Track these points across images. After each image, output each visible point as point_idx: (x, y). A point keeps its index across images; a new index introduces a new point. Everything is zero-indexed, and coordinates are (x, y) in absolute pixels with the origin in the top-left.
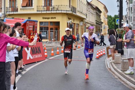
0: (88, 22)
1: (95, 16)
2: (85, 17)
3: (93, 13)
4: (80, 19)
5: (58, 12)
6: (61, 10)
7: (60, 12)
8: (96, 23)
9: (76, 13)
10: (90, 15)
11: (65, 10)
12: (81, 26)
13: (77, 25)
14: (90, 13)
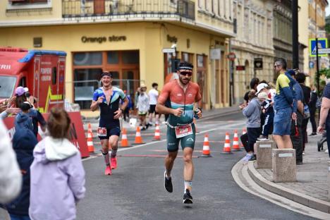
0: (244, 46)
1: (271, 23)
2: (227, 30)
3: (264, 14)
4: (211, 39)
5: (132, 18)
6: (144, 13)
7: (139, 17)
8: (276, 48)
9: (193, 19)
10: (251, 22)
11: (156, 11)
12: (217, 61)
13: (201, 58)
14: (251, 16)
